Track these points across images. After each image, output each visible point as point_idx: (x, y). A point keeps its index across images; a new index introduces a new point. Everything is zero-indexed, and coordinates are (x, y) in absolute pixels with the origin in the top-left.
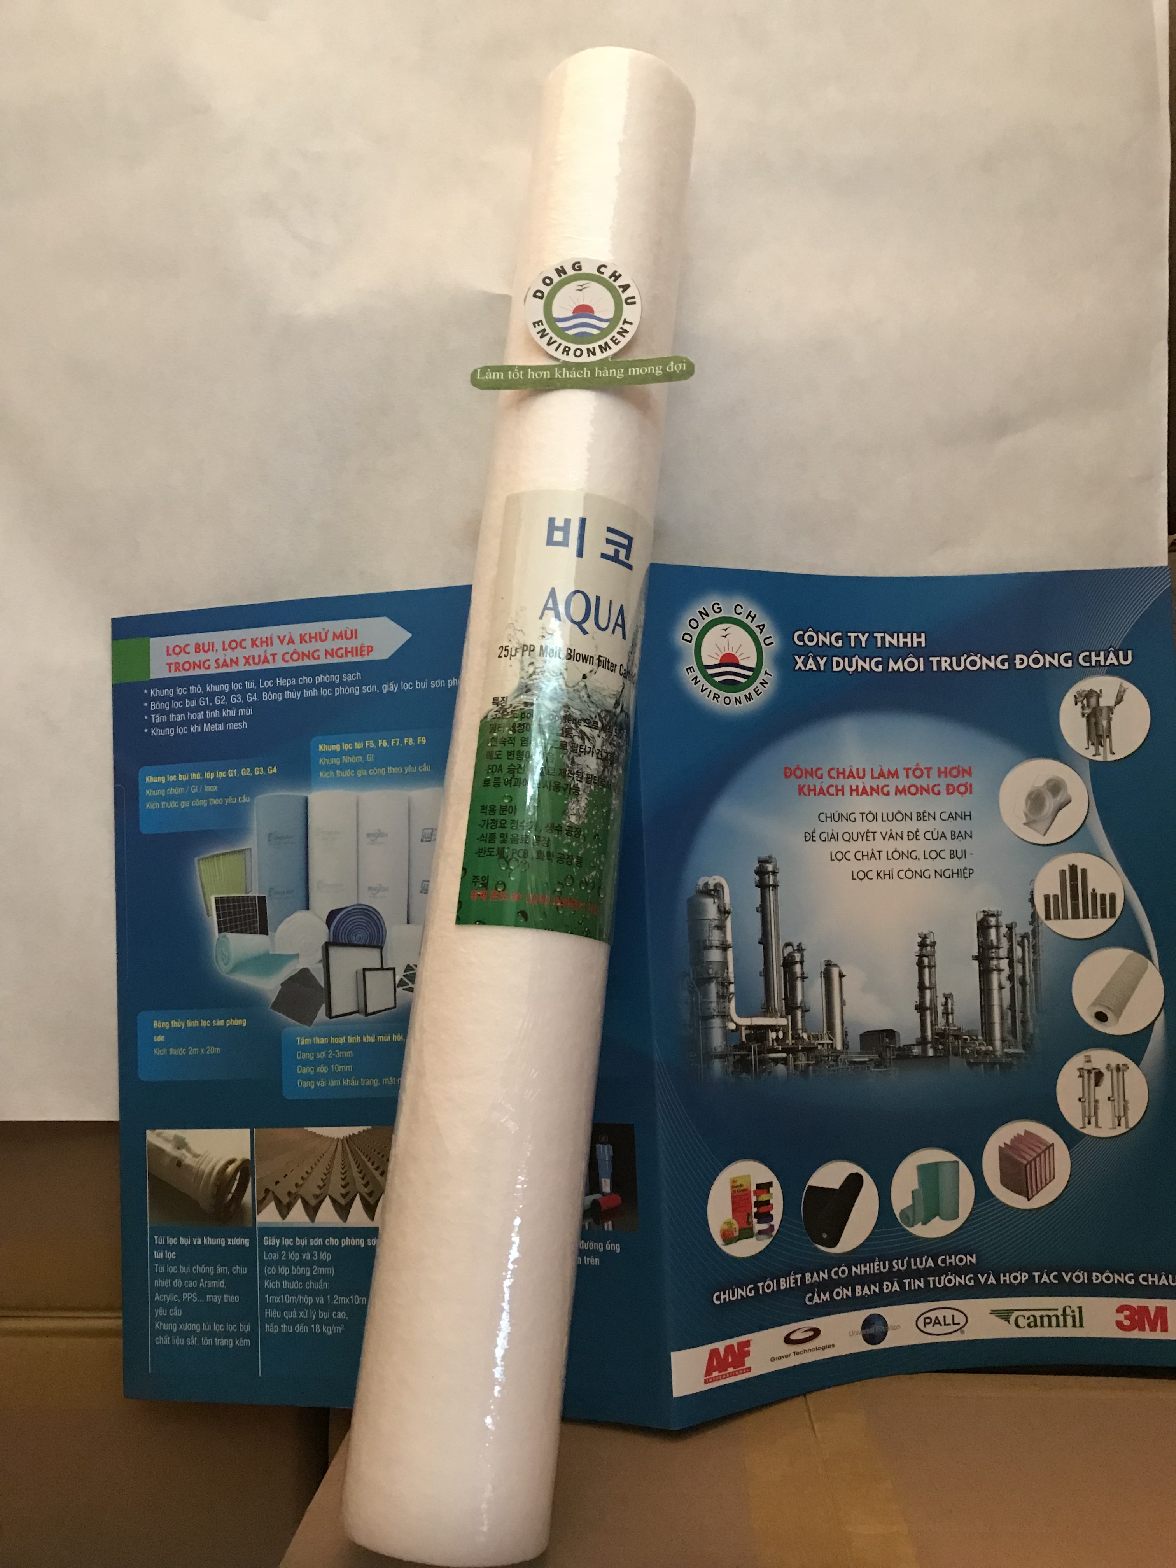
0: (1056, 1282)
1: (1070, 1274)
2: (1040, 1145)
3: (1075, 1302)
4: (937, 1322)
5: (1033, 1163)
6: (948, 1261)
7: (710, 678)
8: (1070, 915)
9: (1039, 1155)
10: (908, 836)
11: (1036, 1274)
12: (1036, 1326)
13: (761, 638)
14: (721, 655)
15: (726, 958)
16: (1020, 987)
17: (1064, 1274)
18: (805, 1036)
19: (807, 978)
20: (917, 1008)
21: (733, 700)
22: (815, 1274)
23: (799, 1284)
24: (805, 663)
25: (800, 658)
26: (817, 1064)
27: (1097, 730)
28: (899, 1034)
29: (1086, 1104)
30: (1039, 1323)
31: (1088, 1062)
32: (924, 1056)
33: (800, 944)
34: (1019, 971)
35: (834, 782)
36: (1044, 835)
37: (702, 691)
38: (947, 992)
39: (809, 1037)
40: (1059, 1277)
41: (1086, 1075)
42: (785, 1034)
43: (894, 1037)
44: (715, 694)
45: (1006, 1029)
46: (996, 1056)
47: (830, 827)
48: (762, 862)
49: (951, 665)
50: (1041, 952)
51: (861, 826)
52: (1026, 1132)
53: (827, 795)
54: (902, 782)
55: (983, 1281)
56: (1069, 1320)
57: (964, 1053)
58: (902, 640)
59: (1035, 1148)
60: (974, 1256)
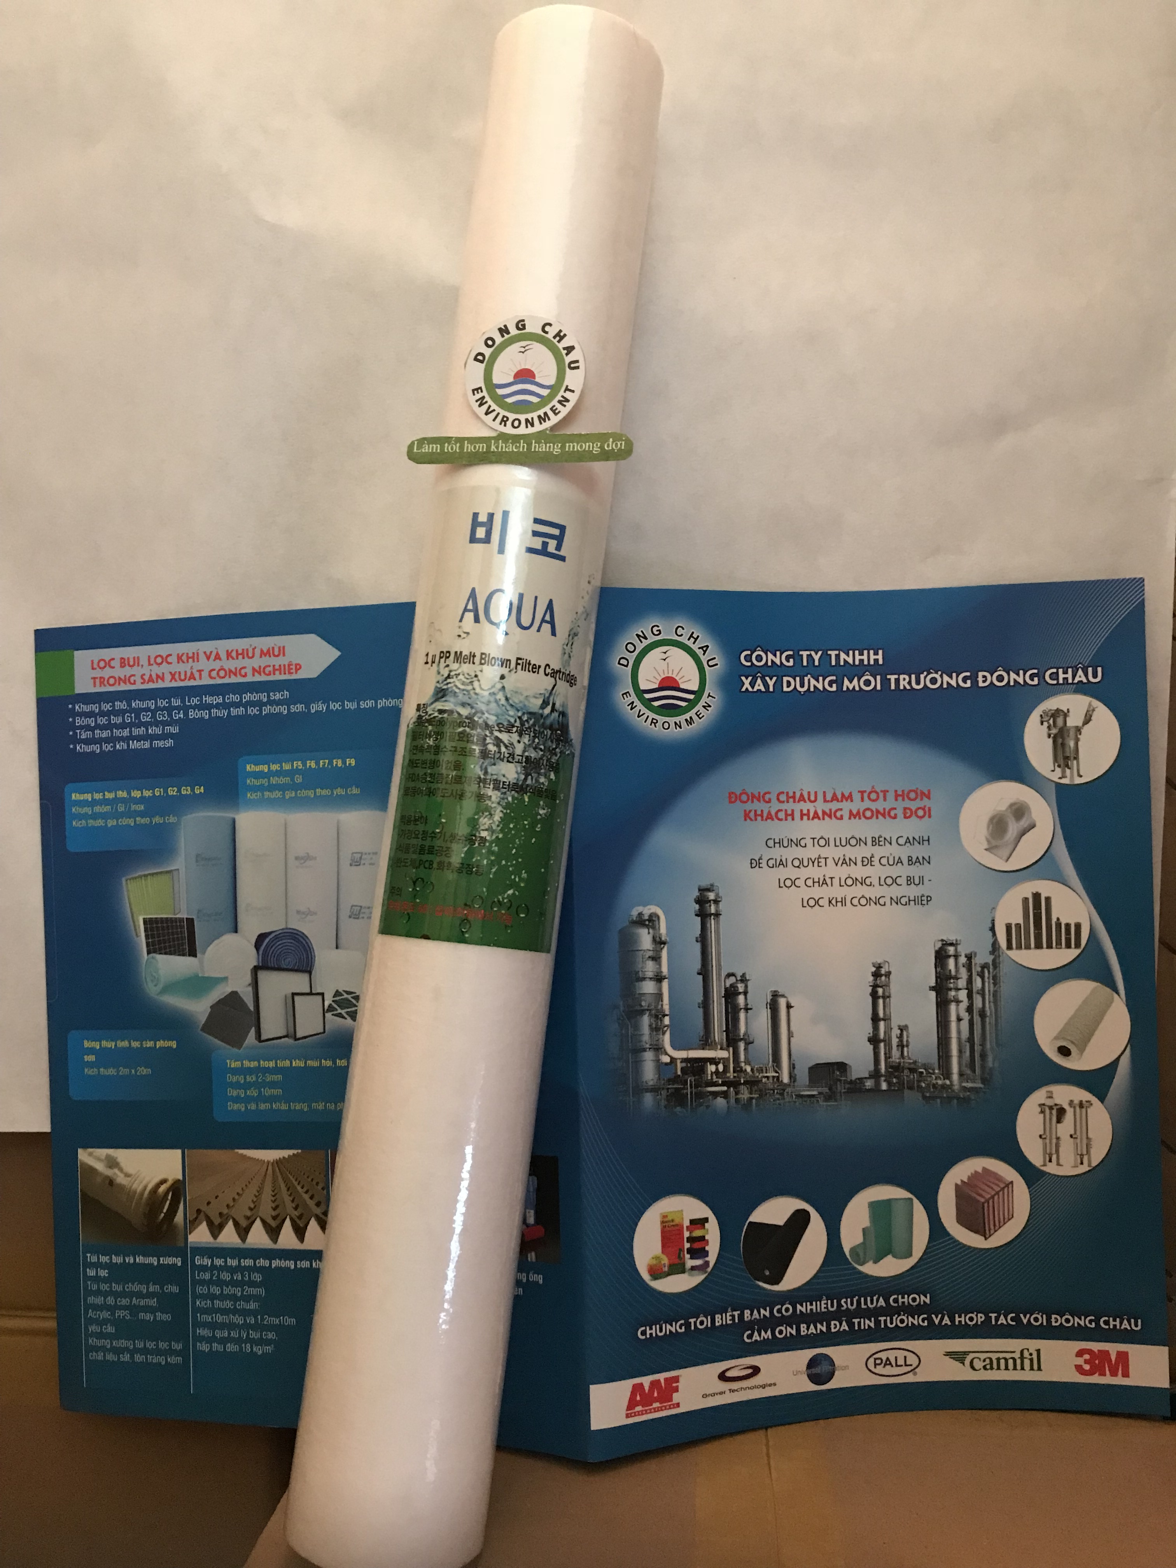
0: (1014, 1323)
1: (1028, 1316)
2: (999, 1183)
3: (1032, 1345)
4: (888, 1362)
5: (991, 1202)
6: (901, 1300)
7: (647, 703)
8: (1033, 945)
9: (997, 1193)
10: (863, 861)
11: (993, 1315)
12: (992, 1368)
13: (704, 659)
14: (660, 679)
15: (660, 989)
16: (979, 1019)
17: (1022, 1315)
18: (749, 1069)
19: (751, 1009)
20: (870, 1040)
21: (673, 725)
22: (755, 1312)
23: (737, 1321)
24: (752, 684)
25: (747, 679)
26: (761, 1096)
27: (1064, 752)
28: (850, 1067)
29: (1048, 1141)
30: (995, 1366)
31: (1051, 1097)
32: (877, 1089)
33: (744, 975)
34: (978, 1002)
35: (784, 806)
36: (1007, 860)
37: (639, 716)
38: (903, 1024)
39: (752, 1070)
40: (1016, 1319)
41: (1047, 1111)
42: (726, 1068)
43: (845, 1070)
44: (653, 719)
45: (964, 1064)
46: (953, 1091)
47: (778, 853)
48: (702, 890)
49: (910, 683)
50: (1002, 984)
51: (812, 852)
52: (984, 1169)
53: (776, 820)
54: (856, 805)
55: (937, 1322)
56: (1027, 1363)
57: (919, 1087)
58: (858, 657)
59: (993, 1186)
60: (928, 1295)
